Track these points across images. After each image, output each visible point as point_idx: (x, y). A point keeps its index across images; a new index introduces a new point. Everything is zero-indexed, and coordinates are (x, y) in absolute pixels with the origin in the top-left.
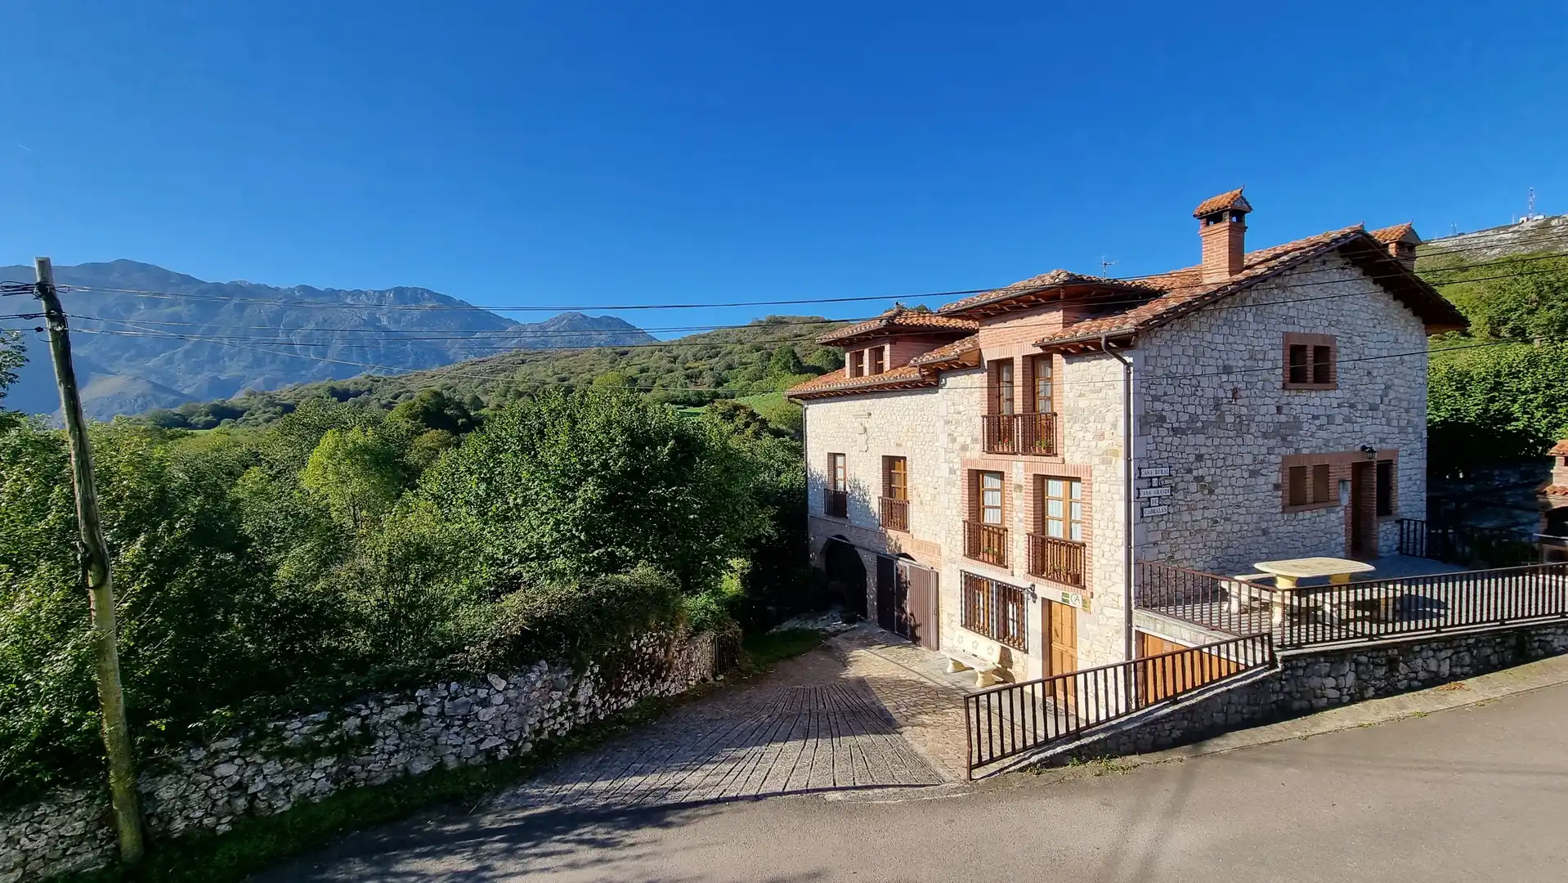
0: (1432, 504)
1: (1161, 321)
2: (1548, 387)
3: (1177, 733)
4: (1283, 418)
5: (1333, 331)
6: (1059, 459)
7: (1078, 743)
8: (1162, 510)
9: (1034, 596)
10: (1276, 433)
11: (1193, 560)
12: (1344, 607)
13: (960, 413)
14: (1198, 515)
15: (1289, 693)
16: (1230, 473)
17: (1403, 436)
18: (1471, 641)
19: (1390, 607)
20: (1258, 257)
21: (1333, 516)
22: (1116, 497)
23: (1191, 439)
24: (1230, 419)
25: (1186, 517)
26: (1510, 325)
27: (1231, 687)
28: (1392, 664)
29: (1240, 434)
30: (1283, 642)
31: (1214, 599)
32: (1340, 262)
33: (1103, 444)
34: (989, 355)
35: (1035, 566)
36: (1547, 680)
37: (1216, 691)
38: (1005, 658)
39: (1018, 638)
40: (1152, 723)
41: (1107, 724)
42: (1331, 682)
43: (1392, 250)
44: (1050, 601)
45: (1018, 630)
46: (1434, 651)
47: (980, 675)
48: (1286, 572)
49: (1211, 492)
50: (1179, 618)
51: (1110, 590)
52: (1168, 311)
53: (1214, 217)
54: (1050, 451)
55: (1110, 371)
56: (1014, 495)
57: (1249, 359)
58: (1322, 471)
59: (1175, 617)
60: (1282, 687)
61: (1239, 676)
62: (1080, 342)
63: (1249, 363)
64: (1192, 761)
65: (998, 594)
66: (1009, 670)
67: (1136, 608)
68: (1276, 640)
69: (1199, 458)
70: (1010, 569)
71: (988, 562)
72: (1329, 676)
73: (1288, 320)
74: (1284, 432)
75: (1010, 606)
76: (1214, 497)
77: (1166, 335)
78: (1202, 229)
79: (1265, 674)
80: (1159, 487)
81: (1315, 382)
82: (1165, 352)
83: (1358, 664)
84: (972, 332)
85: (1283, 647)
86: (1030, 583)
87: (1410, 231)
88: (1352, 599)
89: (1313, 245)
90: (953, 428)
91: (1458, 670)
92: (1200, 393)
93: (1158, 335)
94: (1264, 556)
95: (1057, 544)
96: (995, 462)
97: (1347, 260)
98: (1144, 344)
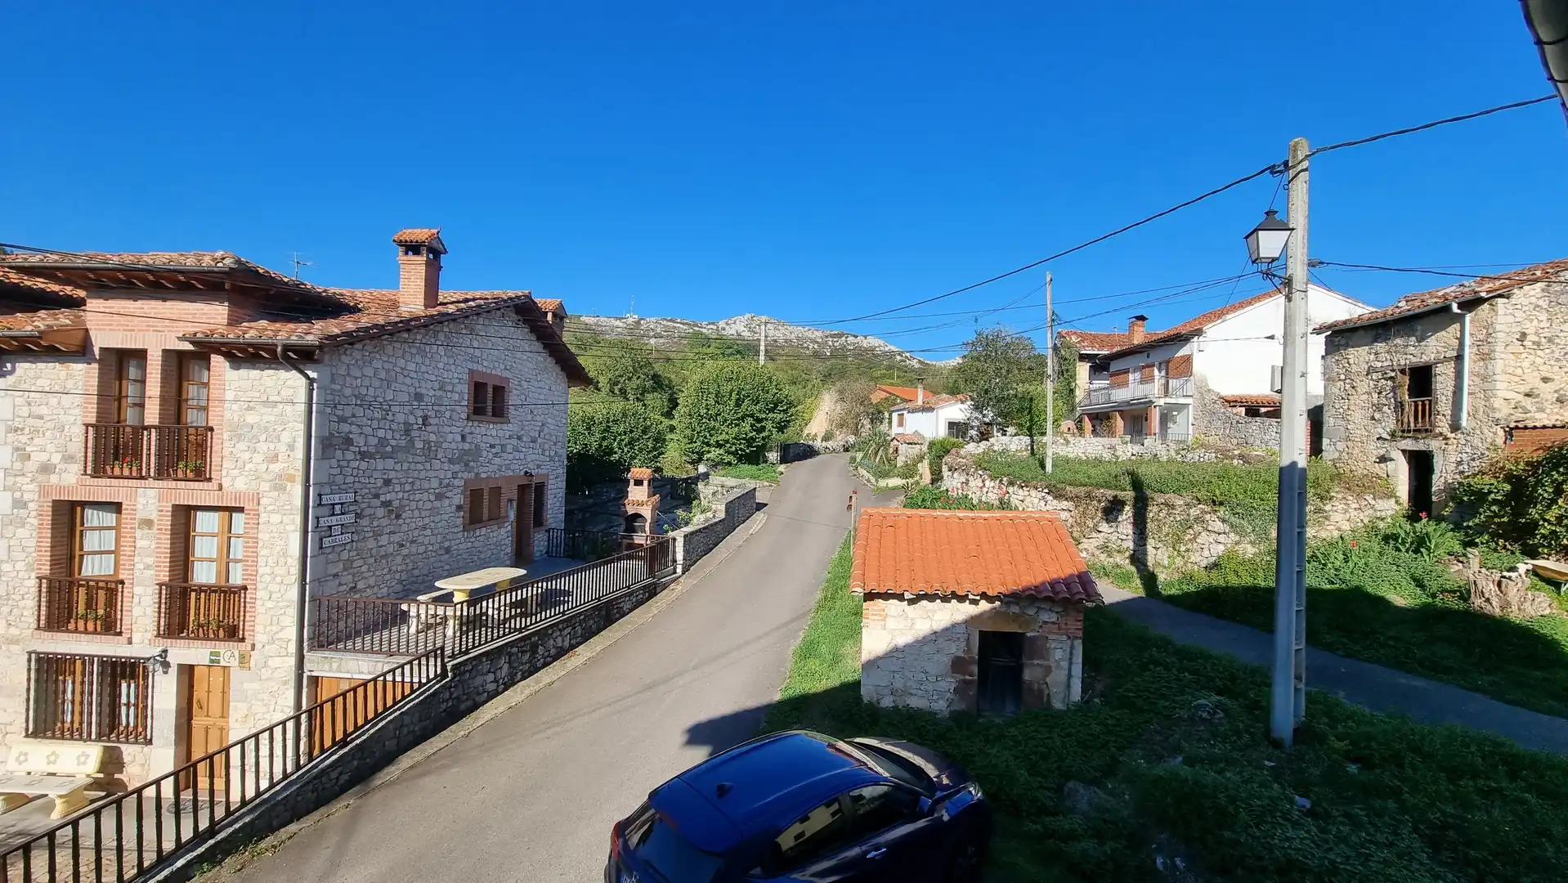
0: (568, 513)
1: (351, 339)
2: (631, 431)
3: (345, 777)
4: (467, 446)
5: (506, 374)
6: (213, 485)
7: (212, 842)
8: (347, 538)
9: (166, 665)
10: (459, 460)
11: (374, 586)
12: (502, 608)
13: (41, 417)
14: (384, 540)
15: (457, 698)
16: (417, 497)
17: (552, 463)
18: (582, 617)
19: (534, 602)
20: (452, 297)
21: (503, 531)
22: (291, 528)
23: (380, 464)
24: (419, 445)
25: (371, 544)
26: (619, 386)
27: (403, 710)
28: (534, 649)
29: (429, 459)
30: (453, 653)
31: (394, 624)
32: (515, 317)
33: (276, 468)
34: (101, 340)
35: (169, 626)
36: (619, 635)
37: (389, 719)
38: (112, 762)
39: (136, 727)
40: (315, 778)
41: (258, 801)
42: (491, 677)
43: (550, 317)
44: (191, 668)
45: (136, 717)
46: (560, 630)
47: (58, 802)
48: (459, 586)
49: (398, 517)
50: (358, 651)
51: (278, 636)
52: (358, 330)
53: (413, 248)
54: (201, 474)
55: (290, 384)
56: (139, 533)
57: (440, 389)
58: (496, 492)
59: (354, 650)
60: (451, 694)
61: (413, 696)
62: (251, 345)
63: (439, 393)
64: (358, 801)
65: (101, 674)
66: (116, 776)
67: (311, 649)
68: (448, 652)
69: (387, 482)
70: (125, 636)
71: (86, 632)
72: (489, 672)
73: (473, 359)
74: (466, 458)
75: (124, 686)
76: (401, 521)
77: (357, 355)
78: (401, 257)
79: (437, 686)
80: (343, 514)
81: (493, 416)
82: (356, 372)
83: (510, 655)
84: (77, 304)
85: (453, 656)
86: (160, 649)
87: (561, 305)
88: (508, 601)
89: (494, 299)
90: (24, 439)
91: (573, 642)
92: (390, 417)
93: (348, 352)
94: (446, 573)
95: (205, 591)
96: (105, 489)
97: (520, 318)
98: (331, 360)
